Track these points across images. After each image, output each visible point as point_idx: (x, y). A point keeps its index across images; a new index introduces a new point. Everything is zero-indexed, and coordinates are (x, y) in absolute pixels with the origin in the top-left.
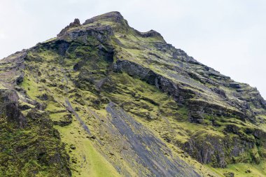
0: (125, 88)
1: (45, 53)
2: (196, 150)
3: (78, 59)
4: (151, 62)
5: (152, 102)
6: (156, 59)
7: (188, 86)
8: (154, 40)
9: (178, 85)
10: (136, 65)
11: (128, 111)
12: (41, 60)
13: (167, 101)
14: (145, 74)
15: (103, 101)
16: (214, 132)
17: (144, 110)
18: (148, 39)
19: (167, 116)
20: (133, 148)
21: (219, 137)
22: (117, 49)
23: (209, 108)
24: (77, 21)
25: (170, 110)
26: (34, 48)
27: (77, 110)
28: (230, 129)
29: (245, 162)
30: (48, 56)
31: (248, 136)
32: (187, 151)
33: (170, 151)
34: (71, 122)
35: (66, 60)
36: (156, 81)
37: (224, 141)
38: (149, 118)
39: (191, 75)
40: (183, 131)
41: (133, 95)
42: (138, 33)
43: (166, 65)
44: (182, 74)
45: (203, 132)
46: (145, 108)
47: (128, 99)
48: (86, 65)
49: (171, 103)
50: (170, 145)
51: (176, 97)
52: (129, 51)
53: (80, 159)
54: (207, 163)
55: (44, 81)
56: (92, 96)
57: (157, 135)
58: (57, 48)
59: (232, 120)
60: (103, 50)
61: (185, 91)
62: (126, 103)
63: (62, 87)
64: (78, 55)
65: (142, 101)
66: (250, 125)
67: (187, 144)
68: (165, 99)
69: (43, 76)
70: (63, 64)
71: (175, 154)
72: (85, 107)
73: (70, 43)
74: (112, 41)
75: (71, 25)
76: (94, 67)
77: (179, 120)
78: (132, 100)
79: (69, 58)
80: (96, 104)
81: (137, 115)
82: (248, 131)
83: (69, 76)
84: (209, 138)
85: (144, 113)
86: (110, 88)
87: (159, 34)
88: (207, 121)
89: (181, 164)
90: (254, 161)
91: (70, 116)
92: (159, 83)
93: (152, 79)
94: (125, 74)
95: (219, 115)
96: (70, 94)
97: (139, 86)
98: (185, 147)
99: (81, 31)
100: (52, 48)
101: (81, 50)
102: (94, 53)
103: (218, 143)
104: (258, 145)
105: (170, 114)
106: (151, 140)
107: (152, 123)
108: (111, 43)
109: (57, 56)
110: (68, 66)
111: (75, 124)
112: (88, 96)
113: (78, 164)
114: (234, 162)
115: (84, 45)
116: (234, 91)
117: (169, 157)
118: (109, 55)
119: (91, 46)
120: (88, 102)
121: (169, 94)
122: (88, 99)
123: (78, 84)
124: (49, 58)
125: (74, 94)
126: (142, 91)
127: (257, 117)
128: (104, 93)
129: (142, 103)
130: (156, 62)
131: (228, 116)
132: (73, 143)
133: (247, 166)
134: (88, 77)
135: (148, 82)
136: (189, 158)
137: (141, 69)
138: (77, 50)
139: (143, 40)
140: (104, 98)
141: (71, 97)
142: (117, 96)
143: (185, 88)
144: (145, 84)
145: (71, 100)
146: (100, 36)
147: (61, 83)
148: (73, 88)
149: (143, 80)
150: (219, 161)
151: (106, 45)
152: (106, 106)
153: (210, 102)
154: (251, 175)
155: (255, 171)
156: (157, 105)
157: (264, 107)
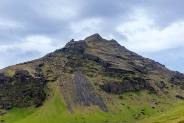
0: (86, 65)
1: (59, 53)
3: (70, 55)
4: (100, 53)
5: (96, 70)
9: (107, 62)
10: (91, 55)
11: (84, 74)
12: (56, 56)
15: (75, 70)
16: (118, 80)
19: (100, 75)
20: (77, 89)
21: (119, 82)
22: (86, 50)
24: (73, 40)
25: (102, 72)
26: (55, 52)
27: (62, 75)
28: (126, 78)
34: (56, 80)
37: (122, 83)
38: (92, 76)
41: (88, 67)
43: (107, 54)
44: (113, 57)
45: (112, 80)
46: (92, 72)
47: (85, 68)
48: (73, 57)
49: (103, 69)
51: (106, 67)
52: (92, 50)
53: (51, 94)
54: (112, 93)
55: (53, 64)
56: (71, 69)
57: (92, 83)
58: (64, 51)
59: (128, 75)
60: (80, 50)
62: (84, 71)
63: (60, 66)
64: (70, 53)
66: (137, 75)
68: (101, 68)
70: (65, 57)
71: (96, 90)
72: (66, 73)
73: (68, 49)
75: (71, 42)
76: (76, 57)
77: (106, 76)
78: (88, 69)
79: (67, 54)
80: (72, 72)
81: (87, 75)
83: (65, 61)
84: (115, 82)
85: (91, 74)
86: (80, 65)
88: (115, 76)
89: (95, 94)
91: (57, 78)
92: (101, 62)
93: (98, 60)
94: (87, 59)
95: (122, 73)
97: (92, 63)
100: (62, 51)
102: (76, 52)
103: (118, 84)
104: (140, 84)
105: (102, 74)
106: (88, 85)
107: (93, 78)
108: (84, 47)
109: (63, 54)
111: (58, 81)
112: (69, 69)
113: (50, 96)
115: (73, 49)
117: (92, 92)
118: (83, 52)
119: (75, 49)
120: (68, 71)
121: (103, 66)
123: (66, 65)
124: (60, 55)
125: (63, 68)
126: (93, 65)
127: (148, 72)
128: (76, 67)
129: (91, 70)
130: (102, 53)
131: (126, 73)
135: (97, 62)
136: (102, 91)
137: (94, 57)
138: (70, 51)
141: (62, 70)
142: (81, 68)
143: (110, 63)
144: (95, 63)
146: (79, 45)
149: (95, 61)
150: (117, 91)
151: (82, 48)
152: (76, 72)
154: (131, 97)
155: (134, 95)
156: (98, 70)
157: (153, 67)
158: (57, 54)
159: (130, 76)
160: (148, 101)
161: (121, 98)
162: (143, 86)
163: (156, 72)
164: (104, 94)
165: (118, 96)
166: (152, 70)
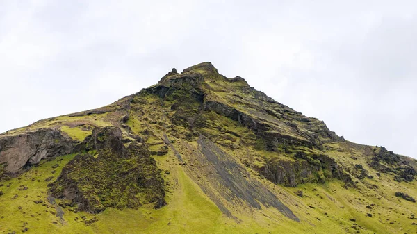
0: (213, 124)
1: (148, 96)
2: (271, 173)
3: (175, 101)
4: (235, 102)
5: (236, 135)
6: (239, 100)
7: (265, 120)
8: (239, 84)
9: (256, 120)
10: (222, 105)
11: (215, 142)
12: (144, 103)
13: (248, 133)
14: (230, 111)
15: (194, 134)
16: (286, 158)
17: (229, 141)
18: (235, 84)
19: (247, 145)
20: (218, 173)
21: (290, 162)
22: (206, 92)
23: (281, 138)
24: (174, 70)
25: (250, 141)
26: (139, 93)
27: (173, 142)
28: (300, 155)
29: (313, 182)
30: (150, 99)
31: (315, 161)
32: (263, 174)
33: (249, 174)
34: (167, 152)
35: (165, 102)
36: (239, 117)
37: (294, 165)
38: (232, 148)
39: (269, 112)
40: (260, 157)
41: (219, 129)
42: (226, 79)
43: (248, 104)
44: (261, 111)
45: (276, 158)
46: (229, 139)
47: (216, 132)
48: (182, 105)
49: (251, 135)
50: (249, 170)
51: (255, 130)
52: (217, 94)
53: (173, 182)
54: (281, 184)
55: (146, 119)
56: (186, 131)
57: (239, 162)
58: (158, 93)
59: (301, 148)
60: (195, 93)
61: (263, 125)
62: (214, 136)
63: (161, 124)
64: (175, 97)
65: (227, 134)
66: (316, 152)
67: (263, 168)
68: (246, 132)
69: (145, 116)
70: (163, 105)
71: (253, 176)
72: (180, 140)
73: (168, 88)
74: (203, 86)
75: (170, 74)
76: (188, 107)
77: (258, 149)
78: (218, 133)
79: (168, 100)
80: (189, 137)
81: (222, 145)
82: (315, 157)
83: (167, 115)
84: (282, 162)
85: (229, 144)
86: (200, 124)
87: (244, 80)
88: (280, 149)
89: (257, 184)
90: (320, 181)
91: (166, 148)
92: (241, 119)
93: (235, 116)
94: (213, 112)
95: (290, 144)
96: (168, 130)
97: (225, 122)
98: (261, 171)
99: (177, 79)
100: (154, 93)
101: (177, 94)
102: (187, 96)
103: (289, 167)
104: (323, 168)
105: (250, 144)
106: (233, 165)
107: (235, 151)
108: (202, 87)
109: (158, 99)
110: (167, 106)
111: (171, 154)
112: (182, 131)
113: (172, 186)
114: (303, 182)
115: (180, 89)
116: (305, 124)
117: (248, 179)
118: (200, 97)
119: (185, 90)
120: (182, 136)
121: (249, 127)
122: (182, 133)
123: (174, 122)
124: (151, 100)
125: (170, 129)
126: (227, 126)
127: (324, 145)
128: (195, 128)
129: (227, 136)
130: (239, 102)
131: (298, 145)
132: (168, 169)
133: (314, 186)
134: (182, 115)
135: (232, 119)
136: (265, 179)
137: (226, 108)
138: (174, 94)
139: (230, 84)
140: (195, 132)
141: (168, 131)
142: (206, 130)
143: (262, 122)
144: (229, 120)
145: (169, 134)
146: (192, 82)
147: (160, 121)
148: (170, 125)
149: (228, 117)
150: (290, 181)
151: (198, 89)
152: (197, 138)
153: (283, 134)
154: (317, 193)
155: (320, 189)
156: (239, 137)
157: (330, 137)
158: (145, 98)
159: (306, 150)
161: (300, 194)
162: (330, 174)
163: (336, 145)
164: (271, 185)
165: (292, 190)
166: (329, 142)
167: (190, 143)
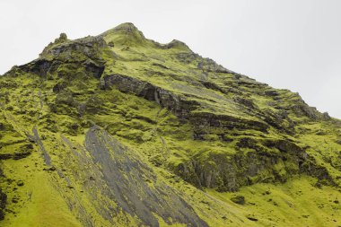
0: (115, 107)
1: (23, 77)
2: (195, 174)
3: (61, 79)
4: (153, 73)
5: (149, 121)
6: (161, 70)
7: (193, 96)
9: (179, 97)
10: (129, 79)
11: (114, 134)
12: (15, 86)
13: (167, 117)
14: (141, 88)
15: (83, 125)
16: (221, 149)
17: (135, 131)
19: (164, 135)
20: (104, 178)
21: (227, 154)
22: (107, 63)
23: (214, 120)
24: (63, 37)
25: (168, 128)
26: (9, 72)
27: (44, 138)
28: (244, 143)
29: (266, 182)
30: (27, 80)
31: (269, 150)
32: (181, 175)
33: (155, 177)
34: (29, 154)
35: (47, 82)
36: (156, 94)
37: (235, 157)
38: (139, 140)
39: (208, 85)
40: (179, 149)
41: (123, 114)
43: (173, 76)
44: (193, 84)
45: (206, 150)
46: (137, 128)
47: (117, 119)
48: (71, 85)
49: (171, 120)
50: (156, 170)
51: (178, 111)
52: (126, 64)
53: (24, 198)
54: (211, 188)
55: (11, 109)
56: (71, 121)
57: (145, 160)
58: (39, 70)
59: (248, 132)
60: (91, 65)
61: (189, 103)
62: (113, 125)
63: (32, 114)
64: (61, 75)
65: (134, 120)
66: (273, 135)
67: (181, 167)
68: (164, 116)
69: (10, 104)
70: (43, 87)
71: (162, 177)
72: (58, 135)
73: (51, 62)
74: (104, 54)
75: (57, 41)
76: (81, 87)
77: (180, 139)
78: (123, 120)
79: (51, 79)
80: (73, 130)
81: (124, 137)
82: (270, 144)
83: (46, 100)
84: (214, 156)
85: (135, 134)
86: (94, 109)
88: (212, 136)
89: (165, 191)
90: (278, 179)
91: (30, 147)
92: (159, 97)
93: (150, 93)
94: (115, 91)
95: (230, 128)
96: (41, 121)
97: (133, 103)
98: (179, 171)
99: (63, 47)
100: (32, 70)
101: (66, 69)
102: (79, 70)
103: (225, 160)
104: (284, 159)
105: (170, 132)
106: (135, 164)
107: (144, 146)
108: (103, 56)
109: (38, 78)
110: (48, 89)
111: (35, 155)
112: (63, 121)
113: (20, 203)
114: (250, 183)
115: (67, 62)
116: (270, 100)
117: (151, 185)
118: (97, 69)
119: (76, 62)
120: (63, 129)
121: (169, 108)
122: (63, 124)
123: (54, 110)
125: (45, 119)
126: (137, 109)
127: (296, 127)
128: (84, 114)
129: (134, 123)
130: (160, 74)
131: (243, 128)
132: (23, 178)
133: (265, 187)
135: (146, 98)
136: (182, 182)
137: (136, 83)
138: (59, 69)
139: (163, 51)
140: (85, 121)
141: (41, 123)
142: (103, 118)
143: (189, 99)
144: (142, 100)
145: (42, 127)
146: (87, 50)
147: (32, 109)
148: (45, 114)
149: (140, 96)
150: (226, 183)
151: (96, 59)
152: (86, 130)
153: (218, 113)
154: (269, 197)
155: (277, 192)
156: (155, 123)
157: (306, 114)
158: (18, 79)
159: (256, 135)
160: (321, 207)
161: (240, 201)
162: (296, 167)
163: (317, 126)
164: (189, 190)
165: (230, 195)
166: (305, 122)
167: (73, 138)
